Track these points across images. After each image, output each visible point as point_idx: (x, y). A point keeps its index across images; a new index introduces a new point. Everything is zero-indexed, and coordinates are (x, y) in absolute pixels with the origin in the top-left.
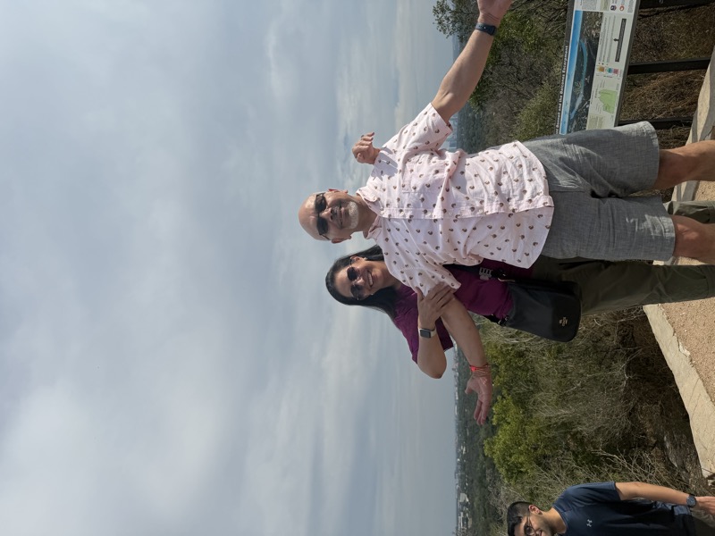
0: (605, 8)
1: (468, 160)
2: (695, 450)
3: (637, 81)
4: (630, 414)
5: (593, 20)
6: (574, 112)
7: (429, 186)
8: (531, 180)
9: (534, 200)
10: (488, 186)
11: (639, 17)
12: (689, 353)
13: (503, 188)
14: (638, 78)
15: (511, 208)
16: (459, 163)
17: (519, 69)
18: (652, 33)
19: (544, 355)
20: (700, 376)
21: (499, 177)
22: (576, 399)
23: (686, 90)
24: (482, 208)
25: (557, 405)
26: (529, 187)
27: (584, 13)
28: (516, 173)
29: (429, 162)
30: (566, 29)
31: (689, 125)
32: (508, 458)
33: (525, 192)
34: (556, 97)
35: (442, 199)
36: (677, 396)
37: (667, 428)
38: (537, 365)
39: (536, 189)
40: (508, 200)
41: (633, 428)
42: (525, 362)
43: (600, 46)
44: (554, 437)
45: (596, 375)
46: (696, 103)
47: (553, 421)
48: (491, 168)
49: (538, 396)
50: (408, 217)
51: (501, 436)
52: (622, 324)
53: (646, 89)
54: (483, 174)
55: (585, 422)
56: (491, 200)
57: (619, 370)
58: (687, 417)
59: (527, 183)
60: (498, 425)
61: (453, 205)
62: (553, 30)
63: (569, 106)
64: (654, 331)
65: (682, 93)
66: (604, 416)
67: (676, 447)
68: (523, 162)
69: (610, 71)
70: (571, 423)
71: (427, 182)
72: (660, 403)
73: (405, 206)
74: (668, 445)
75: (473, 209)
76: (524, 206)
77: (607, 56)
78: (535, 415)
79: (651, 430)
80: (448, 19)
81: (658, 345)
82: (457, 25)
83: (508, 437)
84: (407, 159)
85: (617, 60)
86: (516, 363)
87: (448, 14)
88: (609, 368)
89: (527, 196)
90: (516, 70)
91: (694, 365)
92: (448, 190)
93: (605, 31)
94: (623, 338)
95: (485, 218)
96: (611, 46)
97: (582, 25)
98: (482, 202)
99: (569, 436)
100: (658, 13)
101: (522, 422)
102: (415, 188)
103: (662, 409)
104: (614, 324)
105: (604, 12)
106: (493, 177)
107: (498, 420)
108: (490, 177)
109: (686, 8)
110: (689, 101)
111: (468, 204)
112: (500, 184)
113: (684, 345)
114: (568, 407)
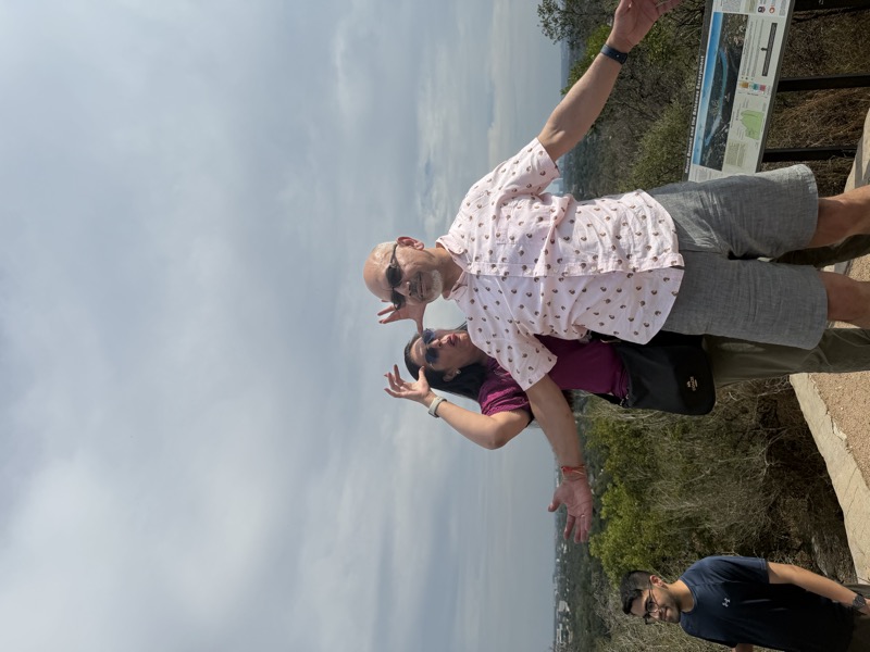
0: (752, 9)
1: (579, 208)
2: (850, 555)
3: (789, 100)
4: (770, 509)
5: (735, 24)
6: (710, 137)
7: (530, 236)
8: (656, 234)
9: (659, 257)
10: (603, 238)
11: (794, 21)
12: (845, 437)
13: (623, 241)
14: (790, 96)
15: (632, 267)
16: (568, 210)
17: (642, 83)
18: (809, 41)
19: (666, 435)
20: (859, 465)
21: (617, 228)
22: (704, 489)
23: (849, 112)
24: (595, 265)
25: (680, 495)
26: (654, 243)
27: (725, 15)
28: (638, 226)
29: (530, 207)
30: (702, 35)
31: (853, 155)
32: (619, 560)
33: (649, 248)
34: (687, 118)
35: (546, 252)
36: (829, 488)
37: (816, 527)
38: (657, 448)
39: (662, 244)
40: (628, 257)
41: (773, 526)
42: (643, 443)
43: (743, 57)
44: (677, 536)
45: (730, 460)
46: (862, 128)
47: (675, 516)
48: (608, 218)
49: (658, 485)
50: (502, 274)
51: (610, 533)
52: (763, 399)
53: (800, 110)
54: (597, 224)
55: (714, 517)
56: (608, 255)
57: (759, 455)
58: (840, 515)
59: (652, 237)
60: (608, 519)
61: (559, 261)
62: (684, 36)
63: (703, 130)
64: (802, 408)
65: (844, 116)
66: (738, 510)
67: (826, 551)
68: (647, 212)
69: (755, 87)
70: (697, 519)
71: (528, 232)
72: (807, 496)
73: (500, 260)
74: (816, 548)
75: (584, 265)
76: (647, 265)
77: (752, 69)
78: (653, 508)
79: (796, 529)
80: (556, 21)
81: (807, 425)
82: (567, 28)
83: (619, 534)
84: (503, 203)
85: (765, 74)
86: (631, 444)
87: (556, 15)
88: (746, 452)
89: (652, 253)
90: (639, 85)
91: (851, 451)
92: (553, 242)
93: (750, 37)
94: (764, 416)
95: (599, 278)
96: (757, 57)
97: (723, 30)
98: (595, 257)
99: (694, 535)
100: (816, 17)
101: (637, 516)
102: (513, 239)
103: (810, 505)
104: (753, 399)
105: (749, 14)
106: (611, 228)
107: (608, 513)
108: (606, 228)
109: (853, 10)
110: (853, 125)
111: (577, 260)
112: (619, 238)
113: (840, 426)
114: (694, 499)
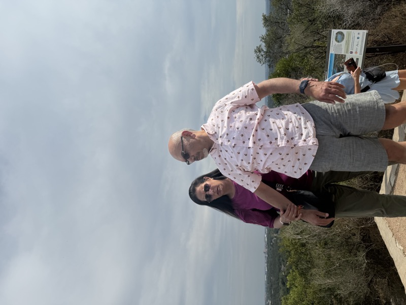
0: (347, 52)
4: (369, 284)
5: (340, 58)
7: (246, 128)
8: (305, 128)
9: (307, 140)
10: (280, 130)
12: (402, 248)
13: (290, 131)
15: (294, 144)
16: (264, 115)
19: (317, 246)
21: (287, 124)
22: (336, 273)
24: (276, 143)
25: (325, 277)
26: (304, 132)
27: (335, 55)
28: (297, 123)
29: (246, 113)
30: (326, 63)
33: (302, 135)
35: (253, 136)
36: (397, 274)
37: (392, 294)
38: (312, 252)
39: (308, 133)
40: (292, 139)
41: (371, 293)
42: (306, 250)
44: (324, 297)
45: (347, 259)
47: (323, 287)
49: (314, 271)
50: (233, 145)
51: (292, 295)
52: (363, 228)
54: (278, 122)
55: (342, 288)
56: (282, 138)
57: (361, 257)
58: (403, 288)
59: (303, 129)
60: (290, 287)
61: (259, 140)
62: (319, 63)
64: (381, 234)
66: (353, 285)
68: (302, 116)
70: (333, 288)
71: (245, 126)
72: (387, 277)
73: (232, 138)
75: (271, 143)
76: (301, 143)
78: (312, 283)
79: (383, 295)
80: (262, 56)
81: (384, 242)
82: (267, 59)
83: (296, 296)
86: (300, 250)
87: (262, 53)
88: (355, 255)
92: (256, 131)
94: (364, 237)
95: (278, 149)
97: (335, 61)
98: (276, 139)
99: (333, 297)
100: (376, 55)
101: (304, 287)
102: (238, 129)
103: (388, 282)
104: (357, 229)
105: (346, 54)
106: (284, 124)
107: (290, 284)
108: (282, 124)
109: (393, 53)
111: (268, 140)
112: (288, 129)
113: (400, 243)
114: (332, 279)
